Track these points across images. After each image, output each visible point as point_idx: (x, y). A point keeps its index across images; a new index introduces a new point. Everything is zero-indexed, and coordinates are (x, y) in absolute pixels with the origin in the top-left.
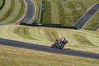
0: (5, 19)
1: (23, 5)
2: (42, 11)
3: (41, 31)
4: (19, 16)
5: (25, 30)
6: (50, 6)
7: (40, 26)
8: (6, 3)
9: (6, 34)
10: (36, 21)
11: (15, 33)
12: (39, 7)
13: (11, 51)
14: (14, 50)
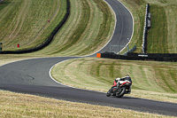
0: (70, 46)
1: (107, 16)
2: (148, 28)
3: (145, 70)
4: (99, 40)
5: (112, 69)
6: (164, 17)
7: (143, 59)
8: (72, 13)
9: (73, 78)
10: (135, 49)
11: (92, 74)
12: (142, 18)
13: (83, 113)
14: (91, 111)
